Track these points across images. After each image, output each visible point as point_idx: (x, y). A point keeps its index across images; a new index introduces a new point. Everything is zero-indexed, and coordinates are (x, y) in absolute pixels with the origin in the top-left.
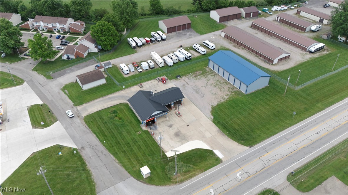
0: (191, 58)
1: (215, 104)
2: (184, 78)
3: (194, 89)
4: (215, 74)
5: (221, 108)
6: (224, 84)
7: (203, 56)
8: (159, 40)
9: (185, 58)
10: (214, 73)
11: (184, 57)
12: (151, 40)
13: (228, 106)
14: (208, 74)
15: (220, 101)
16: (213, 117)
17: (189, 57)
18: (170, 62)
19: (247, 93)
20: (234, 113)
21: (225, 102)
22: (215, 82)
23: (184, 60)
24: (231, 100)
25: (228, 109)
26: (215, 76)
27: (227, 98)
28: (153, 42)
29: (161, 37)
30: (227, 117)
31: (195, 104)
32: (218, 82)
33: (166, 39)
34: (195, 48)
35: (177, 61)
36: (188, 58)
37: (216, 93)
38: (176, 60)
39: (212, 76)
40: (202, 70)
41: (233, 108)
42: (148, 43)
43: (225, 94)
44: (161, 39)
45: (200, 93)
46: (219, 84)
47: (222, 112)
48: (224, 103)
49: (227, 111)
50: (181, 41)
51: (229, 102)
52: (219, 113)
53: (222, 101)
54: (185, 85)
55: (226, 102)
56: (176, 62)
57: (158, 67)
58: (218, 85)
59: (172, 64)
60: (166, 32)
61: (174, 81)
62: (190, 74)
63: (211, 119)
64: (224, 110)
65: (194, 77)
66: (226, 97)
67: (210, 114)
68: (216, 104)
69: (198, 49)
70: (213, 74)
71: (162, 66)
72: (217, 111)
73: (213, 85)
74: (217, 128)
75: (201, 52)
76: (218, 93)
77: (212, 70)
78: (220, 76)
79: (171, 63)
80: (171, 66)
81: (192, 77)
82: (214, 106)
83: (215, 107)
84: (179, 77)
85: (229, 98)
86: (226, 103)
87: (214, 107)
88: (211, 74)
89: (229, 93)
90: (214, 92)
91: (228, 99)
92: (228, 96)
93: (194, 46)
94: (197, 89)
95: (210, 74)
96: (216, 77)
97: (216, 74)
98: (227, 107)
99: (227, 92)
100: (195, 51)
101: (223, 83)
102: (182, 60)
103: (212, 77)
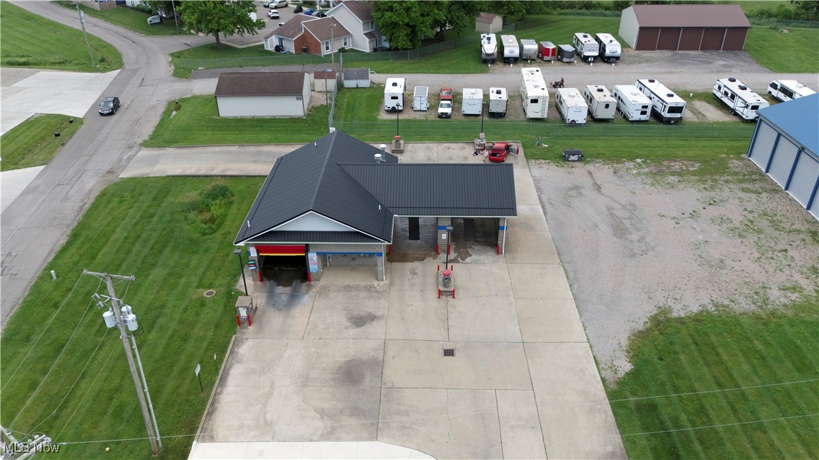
0: (678, 115)
1: (688, 303)
2: (597, 165)
3: (612, 215)
4: (770, 187)
5: (713, 338)
6: (802, 236)
7: (742, 125)
8: (588, 57)
9: (649, 111)
10: (764, 185)
11: (647, 102)
12: (560, 51)
13: (767, 344)
14: (727, 182)
15: (726, 302)
16: (625, 366)
17: (672, 110)
18: (575, 106)
20: (789, 396)
21: (758, 318)
22: (750, 216)
23: (644, 117)
24: (808, 324)
25: (763, 358)
26: (764, 195)
27: (782, 300)
28: (565, 60)
29: (602, 48)
30: (723, 403)
31: (571, 274)
32: (768, 223)
33: (617, 58)
34: (719, 95)
35: (610, 113)
36: (666, 115)
37: (722, 261)
38: (607, 106)
39: (744, 190)
40: (705, 161)
41: (799, 370)
42: (546, 58)
43: (781, 278)
44: (596, 54)
45: (635, 236)
46: (770, 231)
47: (707, 363)
48: (743, 320)
49: (746, 367)
50: (674, 75)
51: (787, 328)
52: (682, 357)
53: (744, 305)
54: (583, 191)
55: (769, 322)
56: (601, 113)
57: (522, 117)
58: (760, 231)
59: (581, 118)
60: (634, 45)
61: (546, 166)
62: (639, 160)
63: (608, 375)
64: (725, 357)
65: (646, 174)
66: (777, 297)
67: (625, 343)
68: (695, 308)
69: (733, 97)
70: (757, 186)
71: (538, 116)
72: (677, 348)
73: (731, 225)
74: (617, 438)
75: (739, 110)
76: (737, 266)
77: (759, 172)
78: (791, 200)
79: (578, 110)
80: (573, 123)
81: (639, 174)
82: (675, 315)
83: (680, 321)
84: (575, 158)
85: (794, 305)
86: (765, 324)
87: (669, 320)
88: (745, 185)
89: (808, 286)
90: (715, 253)
91: (790, 313)
92: (795, 296)
93: (720, 88)
94: (630, 218)
95: (740, 181)
96: (765, 200)
97: (775, 190)
98: (759, 345)
99: (797, 277)
100: (717, 106)
101: (798, 231)
102: (636, 115)
103: (741, 194)
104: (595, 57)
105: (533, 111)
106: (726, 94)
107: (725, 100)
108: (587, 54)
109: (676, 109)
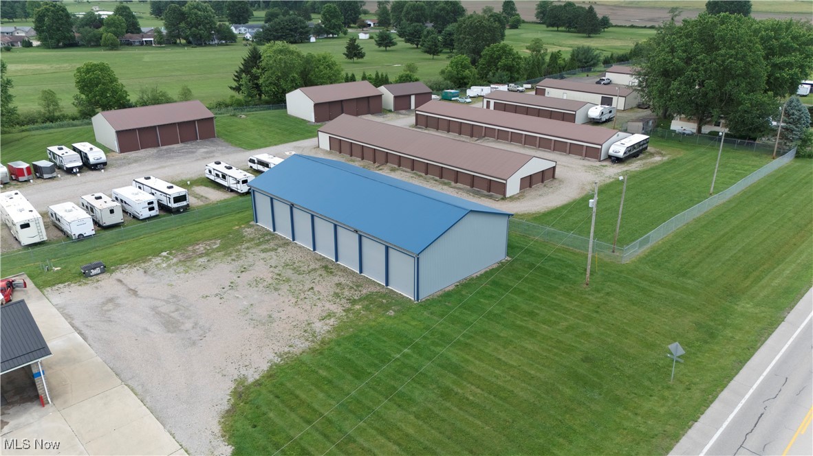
0: (184, 203)
1: (258, 364)
2: (124, 271)
3: (159, 313)
4: (281, 242)
5: (289, 385)
6: (319, 272)
7: (241, 198)
8: (72, 169)
9: (156, 205)
10: (276, 242)
11: (151, 198)
12: (37, 169)
13: (328, 368)
14: (248, 248)
15: (286, 350)
16: (226, 451)
17: (177, 200)
18: (77, 221)
19: (423, 296)
20: (359, 402)
21: (314, 351)
22: (277, 271)
23: (153, 213)
24: (348, 339)
25: (330, 382)
26: (280, 250)
27: (325, 328)
28: (46, 176)
29: (84, 157)
30: (317, 436)
31: (139, 389)
32: (291, 271)
33: (105, 164)
34: (212, 177)
35: (118, 217)
36: (173, 205)
37: (270, 317)
38: (112, 211)
39: (264, 251)
40: (223, 237)
41: (357, 377)
42: (21, 179)
43: (317, 311)
44: (80, 164)
45: (188, 325)
46: (295, 277)
47: (292, 410)
48: (305, 358)
49: (321, 395)
50: (167, 169)
51: (337, 349)
52: (271, 415)
53: (301, 345)
54: (119, 301)
55: (323, 350)
56: (108, 220)
57: (16, 246)
58: (288, 280)
59: (89, 229)
60: (117, 149)
61: (66, 290)
62: (164, 254)
64: (303, 396)
65: (176, 264)
66: (321, 328)
67: (217, 429)
68: (265, 367)
69: (224, 177)
70: (272, 245)
71: (37, 240)
72: (264, 409)
73: (265, 283)
75: (234, 187)
76: (283, 316)
77: (268, 233)
78: (300, 247)
79: (81, 222)
80: (81, 238)
81: (169, 266)
82: (251, 380)
83: (258, 383)
84: (98, 271)
85: (336, 329)
86: (321, 353)
87: (248, 388)
88: (263, 247)
89: (337, 309)
90: (262, 312)
91: (334, 336)
92: (332, 321)
93: (210, 172)
94: (177, 310)
95: (258, 245)
96: (282, 254)
97: (286, 244)
98: (323, 373)
99: (328, 305)
100: (214, 188)
101: (315, 270)
102: (145, 213)
103: (263, 255)
104: (80, 167)
105: (27, 237)
106: (217, 175)
107: (219, 180)
108: (69, 166)
109: (182, 198)
